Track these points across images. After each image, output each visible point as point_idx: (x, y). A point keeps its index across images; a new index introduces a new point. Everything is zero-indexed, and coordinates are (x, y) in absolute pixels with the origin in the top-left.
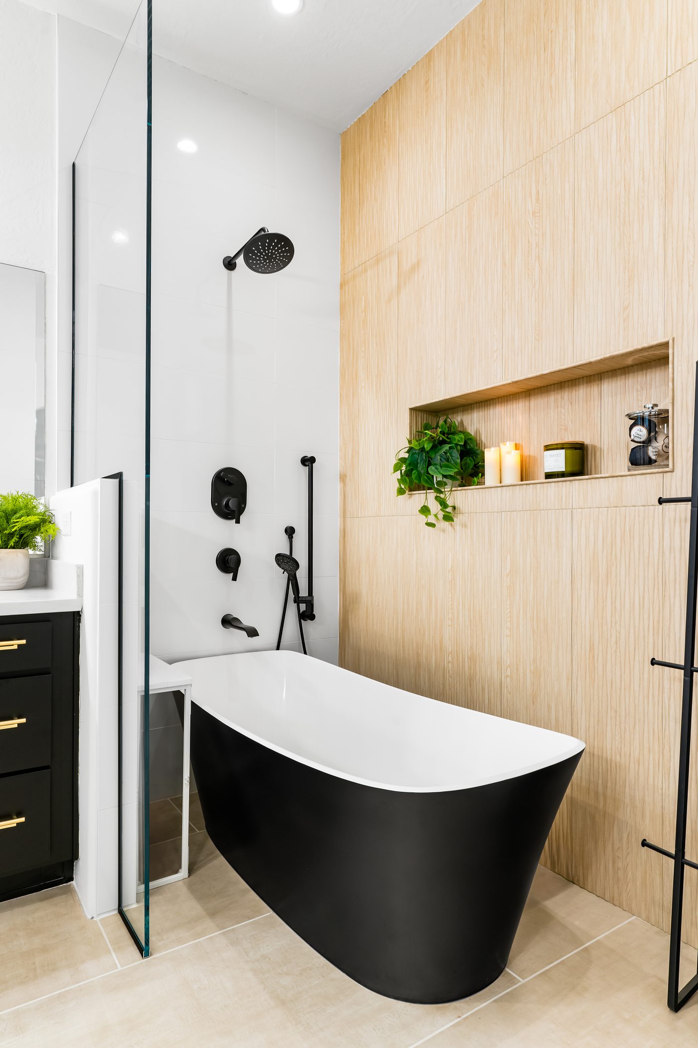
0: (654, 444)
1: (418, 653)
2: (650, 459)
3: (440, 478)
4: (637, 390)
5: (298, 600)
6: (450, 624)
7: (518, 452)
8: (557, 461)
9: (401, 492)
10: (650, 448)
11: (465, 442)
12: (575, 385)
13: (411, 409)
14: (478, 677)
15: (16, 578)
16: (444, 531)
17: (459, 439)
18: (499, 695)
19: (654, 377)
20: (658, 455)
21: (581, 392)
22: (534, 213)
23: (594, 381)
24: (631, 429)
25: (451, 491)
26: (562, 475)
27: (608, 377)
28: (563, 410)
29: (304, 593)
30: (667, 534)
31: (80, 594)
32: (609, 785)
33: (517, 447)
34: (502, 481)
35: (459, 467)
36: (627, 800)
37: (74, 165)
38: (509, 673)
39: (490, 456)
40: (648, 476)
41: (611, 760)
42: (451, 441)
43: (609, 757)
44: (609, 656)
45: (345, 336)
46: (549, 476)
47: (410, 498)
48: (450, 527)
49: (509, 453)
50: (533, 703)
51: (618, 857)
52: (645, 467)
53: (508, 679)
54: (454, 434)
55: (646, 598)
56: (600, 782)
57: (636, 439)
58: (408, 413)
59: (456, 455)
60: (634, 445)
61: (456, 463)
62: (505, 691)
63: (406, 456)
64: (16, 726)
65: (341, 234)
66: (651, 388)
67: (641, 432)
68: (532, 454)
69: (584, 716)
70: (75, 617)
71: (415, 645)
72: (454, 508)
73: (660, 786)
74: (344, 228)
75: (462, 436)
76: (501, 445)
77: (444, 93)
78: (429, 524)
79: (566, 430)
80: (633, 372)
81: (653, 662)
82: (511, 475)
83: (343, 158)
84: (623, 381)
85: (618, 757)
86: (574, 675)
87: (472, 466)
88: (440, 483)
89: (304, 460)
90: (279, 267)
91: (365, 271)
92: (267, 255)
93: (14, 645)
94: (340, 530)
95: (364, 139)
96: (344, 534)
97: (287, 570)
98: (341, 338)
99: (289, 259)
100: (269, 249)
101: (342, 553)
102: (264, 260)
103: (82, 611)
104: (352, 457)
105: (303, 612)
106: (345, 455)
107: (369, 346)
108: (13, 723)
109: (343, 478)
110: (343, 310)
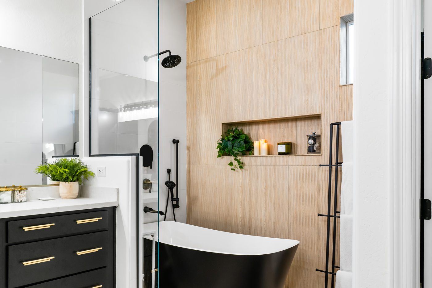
0: (315, 145)
1: (226, 219)
2: (314, 150)
3: (236, 152)
4: (309, 126)
5: (173, 200)
6: (241, 207)
7: (267, 143)
8: (282, 149)
9: (219, 156)
10: (314, 147)
11: (245, 138)
12: (287, 121)
13: (222, 124)
14: (252, 226)
15: (75, 194)
16: (238, 172)
17: (243, 137)
18: (261, 232)
19: (315, 122)
20: (317, 149)
21: (289, 124)
22: (274, 60)
23: (294, 121)
24: (308, 140)
25: (241, 157)
26: (284, 153)
27: (299, 120)
28: (283, 130)
29: (175, 197)
30: (320, 175)
31: (118, 199)
32: (302, 257)
33: (266, 141)
34: (261, 154)
35: (244, 148)
36: (308, 261)
37: (90, 19)
38: (265, 223)
39: (256, 144)
40: (314, 156)
41: (302, 249)
42: (240, 137)
43: (302, 248)
44: (302, 215)
45: (189, 89)
46: (280, 153)
47: (222, 158)
48: (241, 170)
49: (264, 144)
50: (275, 233)
51: (305, 281)
52: (312, 153)
53: (265, 226)
54: (241, 134)
55: (314, 195)
56: (299, 257)
57: (310, 144)
58: (221, 125)
59: (242, 142)
60: (309, 145)
61: (243, 146)
62: (263, 230)
63: (221, 142)
64: (98, 251)
65: (187, 46)
66: (313, 126)
67: (311, 141)
68: (271, 144)
69: (293, 236)
71: (225, 216)
72: (242, 163)
73: (318, 255)
75: (244, 136)
76: (260, 140)
77: (237, 4)
78: (232, 169)
79: (284, 137)
80: (307, 120)
81: (319, 215)
82: (264, 152)
84: (304, 123)
85: (305, 248)
86: (290, 223)
87: (248, 147)
88: (237, 154)
89: (175, 141)
90: (174, 66)
91: (200, 64)
92: (171, 62)
93: (96, 220)
94: (187, 170)
95: (199, 10)
96: (189, 172)
97: (170, 187)
98: (187, 90)
99: (179, 63)
100: (173, 60)
101: (188, 179)
102: (170, 64)
103: (118, 206)
104: (193, 140)
105: (174, 204)
106: (190, 139)
107: (202, 95)
108: (96, 250)
109: (188, 148)
110: (188, 77)
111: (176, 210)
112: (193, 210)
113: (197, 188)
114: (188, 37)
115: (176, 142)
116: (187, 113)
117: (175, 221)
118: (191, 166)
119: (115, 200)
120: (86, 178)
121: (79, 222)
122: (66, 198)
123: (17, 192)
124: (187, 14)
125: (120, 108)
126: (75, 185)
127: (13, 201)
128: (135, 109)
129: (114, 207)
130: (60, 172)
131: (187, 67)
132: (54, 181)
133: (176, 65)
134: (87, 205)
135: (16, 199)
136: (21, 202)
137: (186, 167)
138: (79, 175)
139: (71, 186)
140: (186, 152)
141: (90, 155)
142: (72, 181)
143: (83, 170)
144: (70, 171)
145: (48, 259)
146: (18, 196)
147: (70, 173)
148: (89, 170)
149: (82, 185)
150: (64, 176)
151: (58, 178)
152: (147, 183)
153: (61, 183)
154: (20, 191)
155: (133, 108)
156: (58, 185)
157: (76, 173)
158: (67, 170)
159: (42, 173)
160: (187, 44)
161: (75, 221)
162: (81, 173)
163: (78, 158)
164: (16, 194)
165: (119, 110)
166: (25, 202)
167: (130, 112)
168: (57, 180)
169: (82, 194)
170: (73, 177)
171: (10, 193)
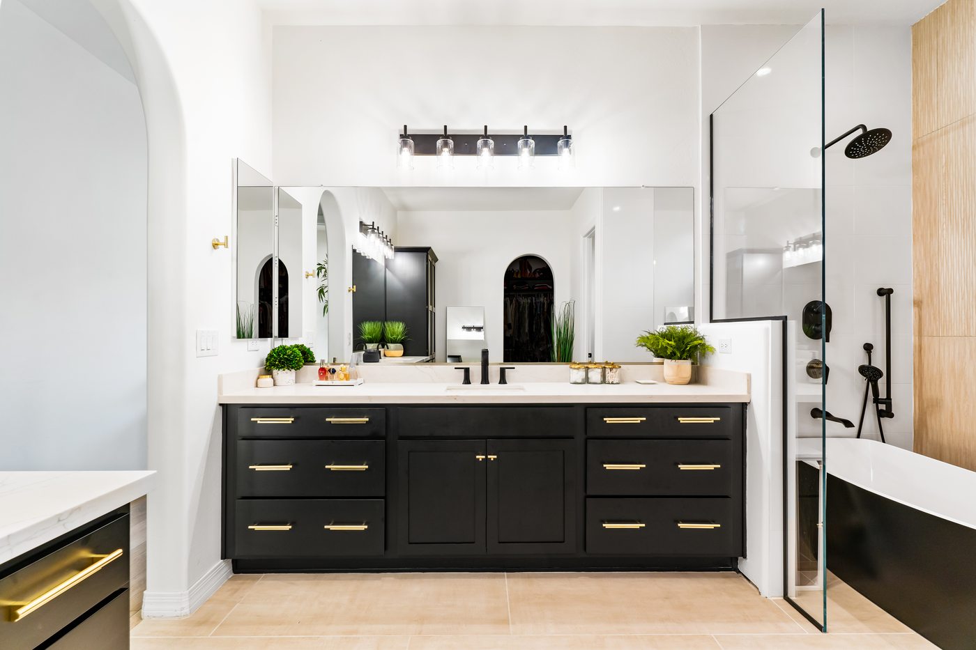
5: (877, 400)
29: (883, 395)
31: (749, 391)
37: (711, 116)
45: (919, 188)
64: (713, 469)
65: (914, 106)
70: (744, 406)
74: (917, 101)
83: (916, 44)
89: (882, 291)
90: (875, 151)
91: (947, 133)
92: (867, 145)
93: (711, 420)
94: (915, 347)
95: (943, 26)
96: (919, 350)
97: (870, 377)
98: (914, 190)
99: (885, 144)
100: (870, 141)
101: (917, 365)
102: (864, 149)
103: (749, 403)
104: (930, 287)
105: (882, 410)
106: (921, 285)
107: (952, 195)
108: (711, 467)
109: (918, 304)
110: (916, 167)
111: (886, 421)
112: (929, 426)
113: (941, 381)
114: (915, 90)
115: (885, 293)
116: (914, 235)
117: (884, 441)
118: (925, 340)
119: (745, 393)
120: (703, 355)
121: (682, 420)
122: (673, 383)
123: (608, 371)
124: (914, 45)
125: (786, 245)
126: (686, 366)
127: (604, 381)
128: (813, 243)
129: (743, 403)
130: (662, 345)
131: (913, 147)
132: (658, 357)
133: (880, 148)
134: (696, 396)
135: (607, 379)
136: (612, 383)
137: (912, 340)
138: (692, 350)
139: (678, 366)
140: (912, 311)
141: (712, 321)
142: (681, 359)
143: (696, 343)
144: (677, 344)
145: (637, 467)
146: (610, 376)
147: (678, 348)
148: (707, 344)
149: (698, 365)
150: (669, 352)
151: (661, 353)
152: (817, 368)
153: (667, 361)
154: (611, 369)
155: (811, 242)
156: (663, 363)
157: (687, 347)
158: (672, 343)
159: (643, 346)
160: (913, 103)
161: (677, 418)
162: (695, 347)
163: (692, 325)
164: (607, 372)
165: (785, 249)
166: (617, 383)
167: (806, 249)
168: (662, 357)
169: (697, 378)
170: (683, 353)
171: (600, 370)
